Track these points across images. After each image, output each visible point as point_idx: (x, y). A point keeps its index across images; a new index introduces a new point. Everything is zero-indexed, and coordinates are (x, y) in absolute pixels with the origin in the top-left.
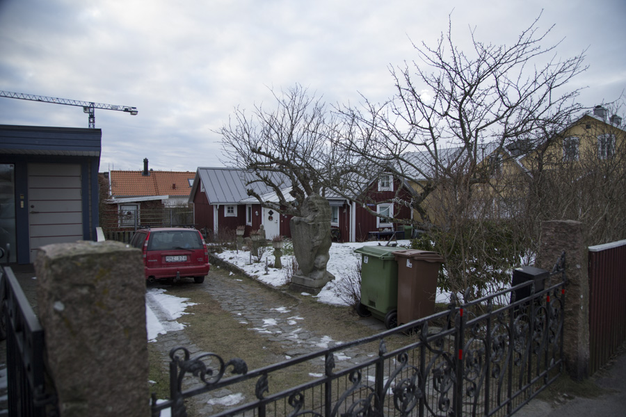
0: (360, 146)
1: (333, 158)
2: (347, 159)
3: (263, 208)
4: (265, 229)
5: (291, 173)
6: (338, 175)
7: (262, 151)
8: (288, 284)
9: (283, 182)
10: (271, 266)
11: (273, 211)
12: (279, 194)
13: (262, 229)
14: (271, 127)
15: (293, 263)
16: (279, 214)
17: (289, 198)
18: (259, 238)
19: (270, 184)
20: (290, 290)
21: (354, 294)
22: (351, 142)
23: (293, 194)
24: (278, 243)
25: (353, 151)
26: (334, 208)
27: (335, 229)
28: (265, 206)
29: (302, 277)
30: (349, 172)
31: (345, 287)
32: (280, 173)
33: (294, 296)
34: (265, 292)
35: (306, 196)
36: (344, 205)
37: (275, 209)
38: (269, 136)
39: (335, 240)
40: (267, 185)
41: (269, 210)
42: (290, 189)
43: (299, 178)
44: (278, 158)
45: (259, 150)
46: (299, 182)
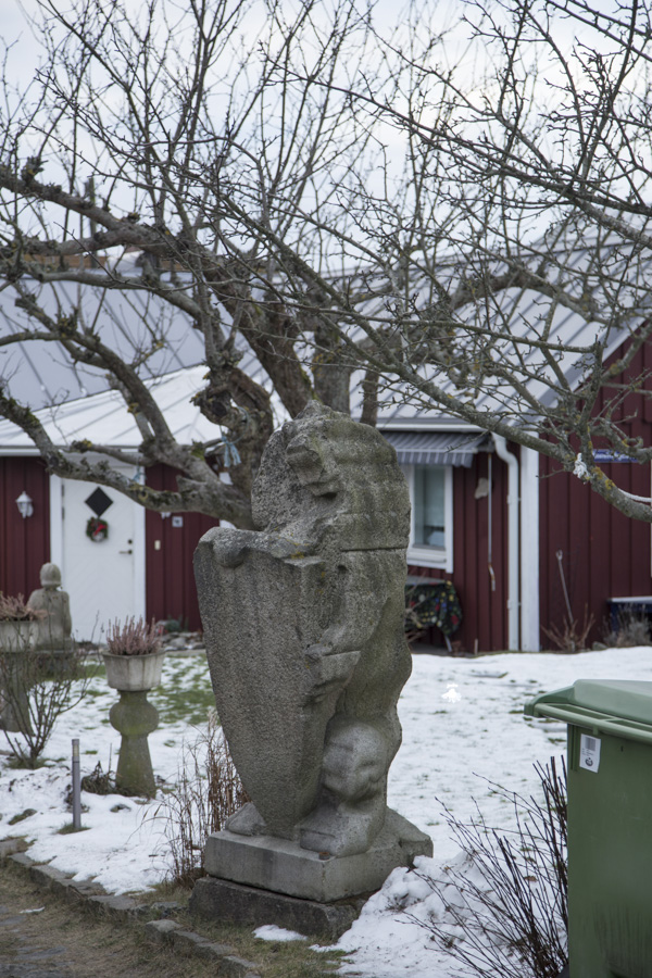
0: (561, 151)
1: (418, 215)
2: (494, 222)
3: (55, 482)
4: (68, 585)
5: (200, 297)
6: (446, 305)
7: (42, 178)
8: (186, 878)
9: (159, 343)
10: (98, 785)
11: (110, 492)
12: (141, 403)
13: (52, 588)
14: (90, 50)
15: (214, 769)
16: (139, 511)
17: (190, 426)
18: (33, 636)
19: (93, 352)
20: (196, 912)
21: (534, 935)
22: (515, 134)
23: (211, 404)
24: (135, 665)
25: (523, 178)
26: (426, 476)
27: (428, 586)
28: (67, 470)
29: (258, 843)
30: (501, 285)
31: (482, 897)
32: (143, 294)
33: (218, 948)
34: (65, 927)
35: (281, 415)
36: (479, 459)
37: (118, 485)
38: (82, 98)
39: (432, 641)
40: (77, 356)
41: (89, 488)
42: (197, 379)
43: (242, 325)
44: (133, 217)
45: (28, 176)
46: (241, 343)
